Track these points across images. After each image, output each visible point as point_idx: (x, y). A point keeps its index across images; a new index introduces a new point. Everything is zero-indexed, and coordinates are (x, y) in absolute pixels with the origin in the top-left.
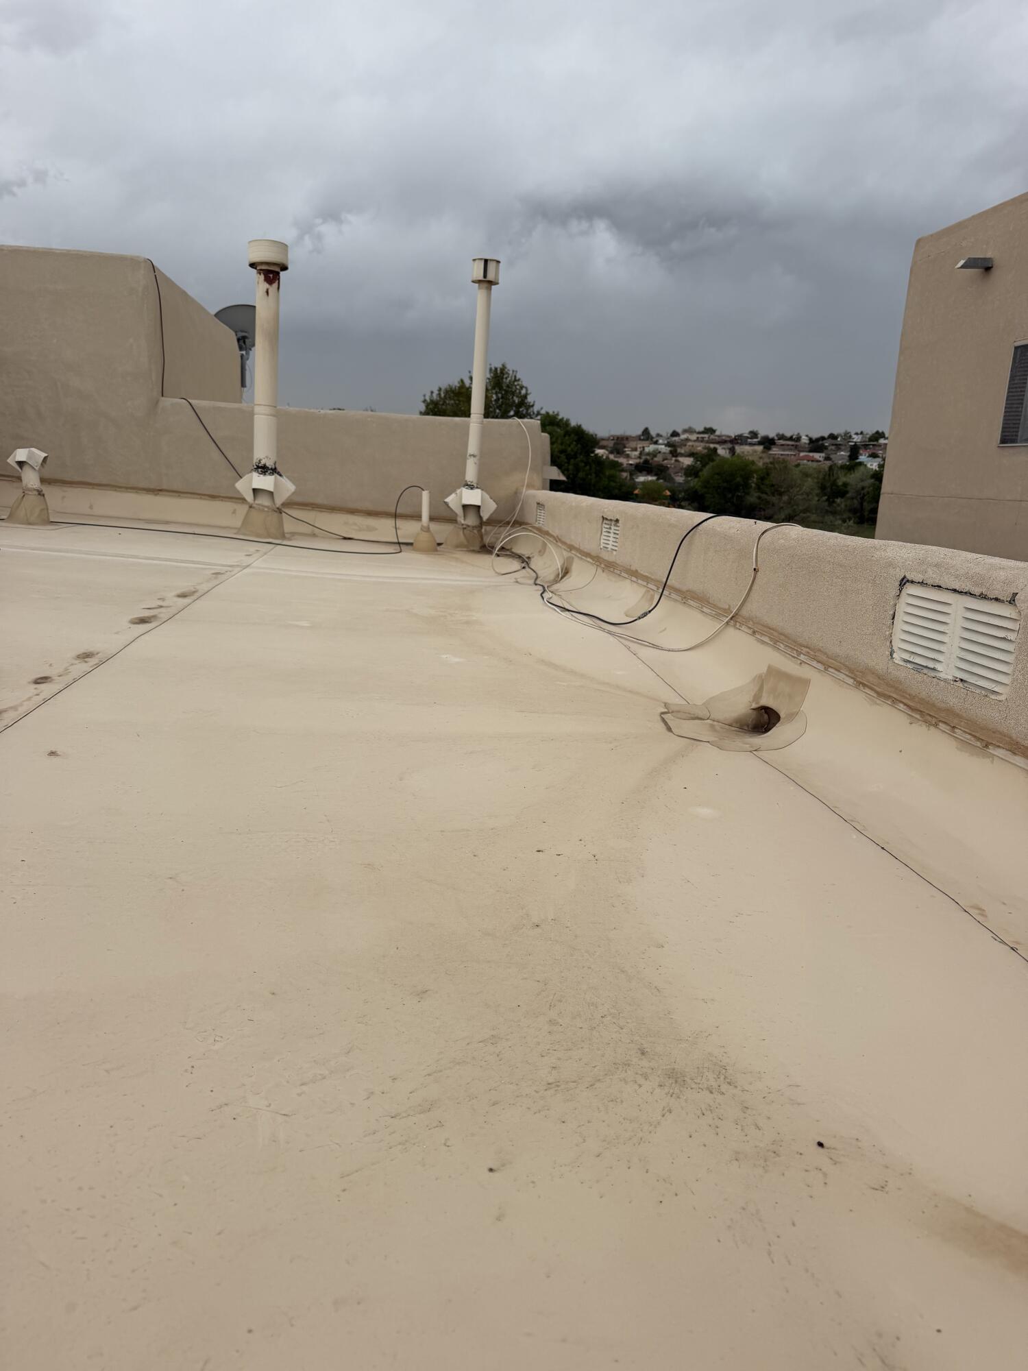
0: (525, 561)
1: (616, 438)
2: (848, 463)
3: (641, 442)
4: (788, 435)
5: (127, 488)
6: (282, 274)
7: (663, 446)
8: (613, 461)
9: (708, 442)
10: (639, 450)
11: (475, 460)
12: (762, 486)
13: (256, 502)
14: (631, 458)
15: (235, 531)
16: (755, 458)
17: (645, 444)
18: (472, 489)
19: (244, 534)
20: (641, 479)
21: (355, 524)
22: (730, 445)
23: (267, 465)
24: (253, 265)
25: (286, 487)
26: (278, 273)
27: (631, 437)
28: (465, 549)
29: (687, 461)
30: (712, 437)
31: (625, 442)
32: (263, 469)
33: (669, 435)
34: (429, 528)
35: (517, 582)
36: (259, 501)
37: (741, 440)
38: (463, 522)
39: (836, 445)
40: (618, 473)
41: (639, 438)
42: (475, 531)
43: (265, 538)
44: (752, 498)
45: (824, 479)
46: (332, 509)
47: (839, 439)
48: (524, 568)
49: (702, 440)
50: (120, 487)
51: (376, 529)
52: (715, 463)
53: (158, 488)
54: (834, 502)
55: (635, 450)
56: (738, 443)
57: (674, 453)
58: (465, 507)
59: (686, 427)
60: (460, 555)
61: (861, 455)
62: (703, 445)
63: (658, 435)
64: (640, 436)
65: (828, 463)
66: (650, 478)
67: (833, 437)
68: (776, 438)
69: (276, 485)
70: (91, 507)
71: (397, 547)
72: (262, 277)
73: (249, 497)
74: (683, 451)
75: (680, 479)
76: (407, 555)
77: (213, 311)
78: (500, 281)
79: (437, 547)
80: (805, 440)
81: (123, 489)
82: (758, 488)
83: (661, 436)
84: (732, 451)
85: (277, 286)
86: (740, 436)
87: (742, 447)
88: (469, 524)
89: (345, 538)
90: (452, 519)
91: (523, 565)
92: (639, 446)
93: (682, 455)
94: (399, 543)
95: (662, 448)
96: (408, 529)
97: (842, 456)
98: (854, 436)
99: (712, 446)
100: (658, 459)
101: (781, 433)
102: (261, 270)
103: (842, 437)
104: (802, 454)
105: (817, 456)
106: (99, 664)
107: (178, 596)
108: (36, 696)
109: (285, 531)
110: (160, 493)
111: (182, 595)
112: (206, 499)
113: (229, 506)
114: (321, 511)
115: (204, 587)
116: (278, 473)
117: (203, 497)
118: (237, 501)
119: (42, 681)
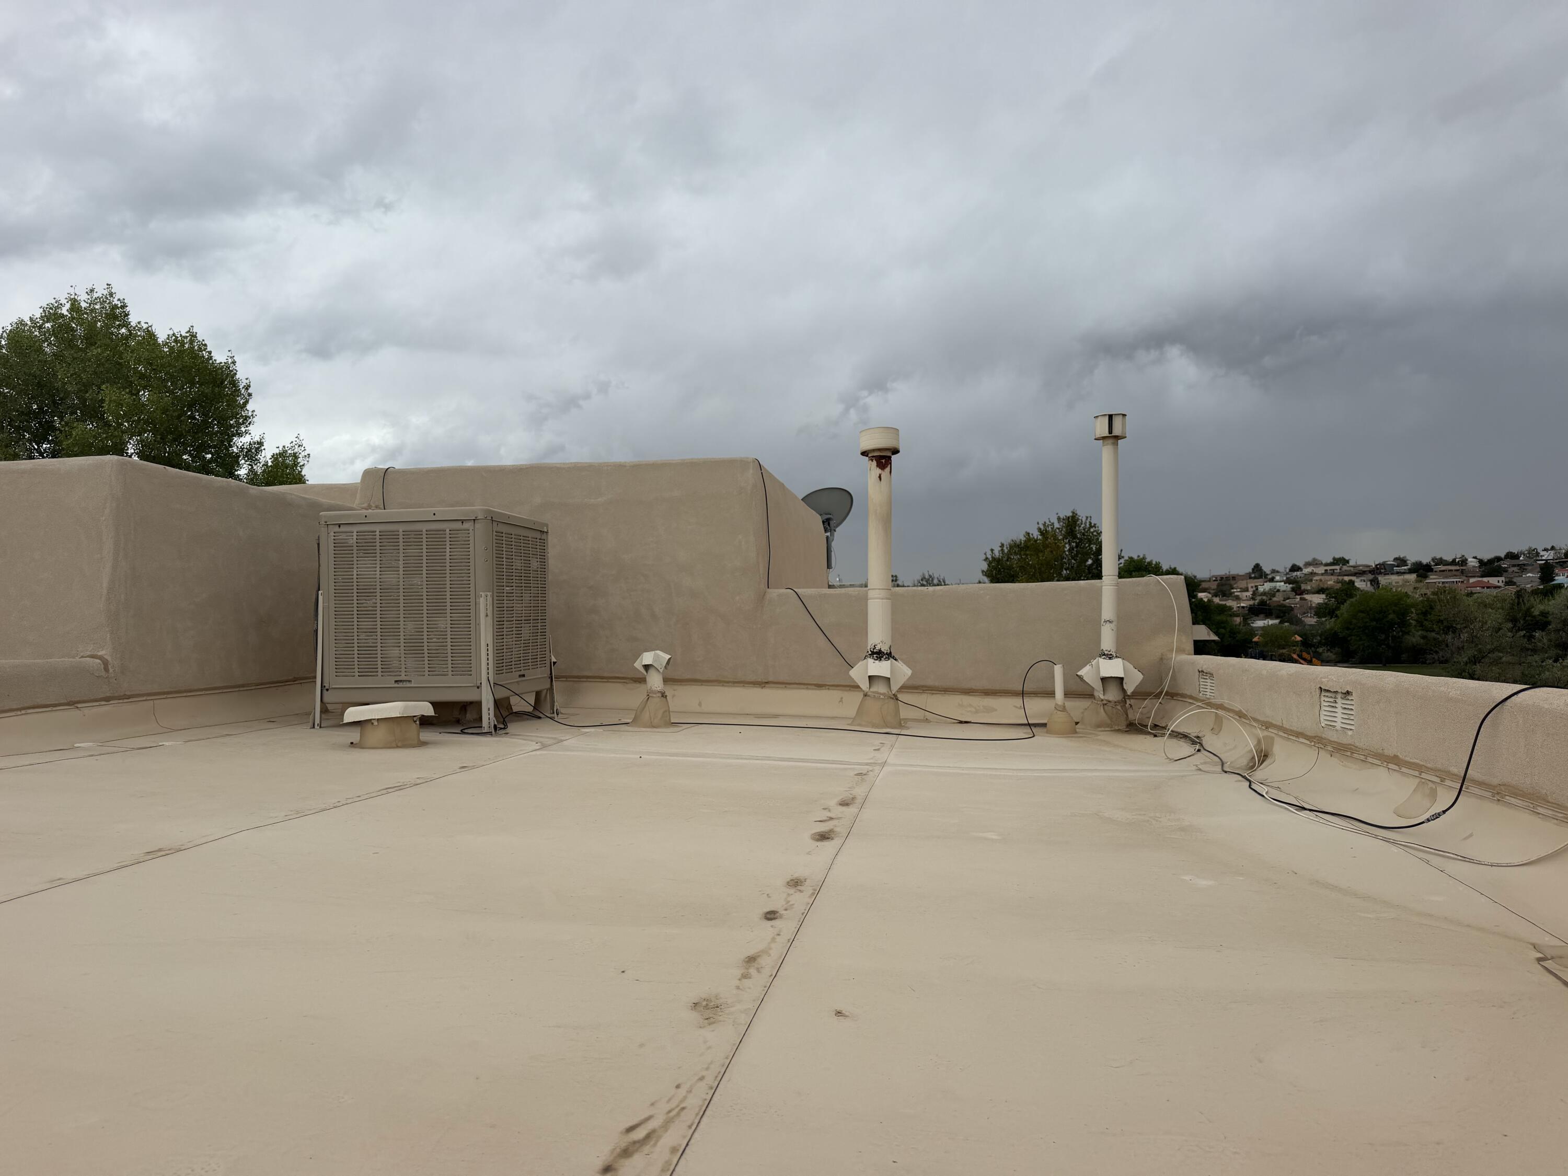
0: (1196, 741)
1: (1218, 579)
2: (1542, 587)
3: (1252, 580)
4: (1449, 558)
5: (734, 682)
6: (894, 458)
7: (1282, 584)
8: (1219, 606)
9: (1340, 574)
10: (1250, 589)
11: (1112, 626)
12: (1426, 623)
13: (871, 690)
14: (1242, 600)
15: (850, 721)
16: (1409, 590)
17: (1258, 582)
18: (1110, 658)
19: (860, 725)
20: (1260, 623)
21: (970, 706)
22: (1371, 577)
23: (883, 650)
24: (864, 454)
25: (901, 672)
26: (890, 458)
27: (1238, 575)
28: (1109, 729)
29: (1318, 599)
30: (1345, 568)
31: (1232, 582)
32: (878, 655)
33: (1288, 570)
34: (1064, 707)
35: (1200, 770)
36: (874, 689)
37: (1385, 569)
38: (1102, 697)
39: (1518, 565)
40: (1229, 619)
41: (1249, 576)
42: (1119, 707)
43: (882, 728)
44: (1415, 638)
45: (1512, 608)
46: (945, 690)
47: (1521, 558)
48: (1199, 750)
49: (1333, 573)
50: (728, 682)
51: (996, 710)
52: (1353, 600)
53: (764, 681)
54: (1534, 637)
55: (1247, 590)
56: (1381, 573)
57: (1298, 591)
58: (1104, 680)
59: (1309, 559)
60: (1104, 736)
61: (1557, 575)
62: (1334, 578)
63: (1274, 571)
64: (1250, 574)
65: (1513, 589)
66: (1271, 622)
67: (1511, 556)
68: (1432, 563)
69: (892, 672)
70: (700, 704)
71: (1028, 730)
72: (875, 463)
73: (864, 685)
74: (1309, 588)
75: (1311, 620)
76: (1042, 739)
77: (801, 496)
78: (1127, 435)
79: (1073, 729)
80: (1472, 563)
81: (730, 684)
82: (1420, 624)
83: (1278, 572)
84: (1374, 582)
85: (889, 470)
86: (1383, 565)
87: (1387, 577)
88: (1111, 699)
89: (961, 722)
90: (1090, 695)
91: (1198, 747)
92: (1250, 586)
93: (1308, 592)
94: (1029, 725)
95: (1282, 586)
96: (1037, 708)
97: (1530, 579)
98: (1542, 553)
99: (1347, 578)
100: (1278, 598)
101: (1438, 557)
102: (873, 457)
103: (1524, 555)
104: (1472, 580)
105: (1493, 581)
106: (816, 893)
107: (841, 804)
108: (778, 937)
109: (901, 717)
110: (767, 685)
111: (844, 804)
112: (813, 689)
113: (836, 694)
114: (933, 694)
115: (859, 792)
116: (894, 658)
117: (809, 687)
118: (848, 688)
119: (772, 916)
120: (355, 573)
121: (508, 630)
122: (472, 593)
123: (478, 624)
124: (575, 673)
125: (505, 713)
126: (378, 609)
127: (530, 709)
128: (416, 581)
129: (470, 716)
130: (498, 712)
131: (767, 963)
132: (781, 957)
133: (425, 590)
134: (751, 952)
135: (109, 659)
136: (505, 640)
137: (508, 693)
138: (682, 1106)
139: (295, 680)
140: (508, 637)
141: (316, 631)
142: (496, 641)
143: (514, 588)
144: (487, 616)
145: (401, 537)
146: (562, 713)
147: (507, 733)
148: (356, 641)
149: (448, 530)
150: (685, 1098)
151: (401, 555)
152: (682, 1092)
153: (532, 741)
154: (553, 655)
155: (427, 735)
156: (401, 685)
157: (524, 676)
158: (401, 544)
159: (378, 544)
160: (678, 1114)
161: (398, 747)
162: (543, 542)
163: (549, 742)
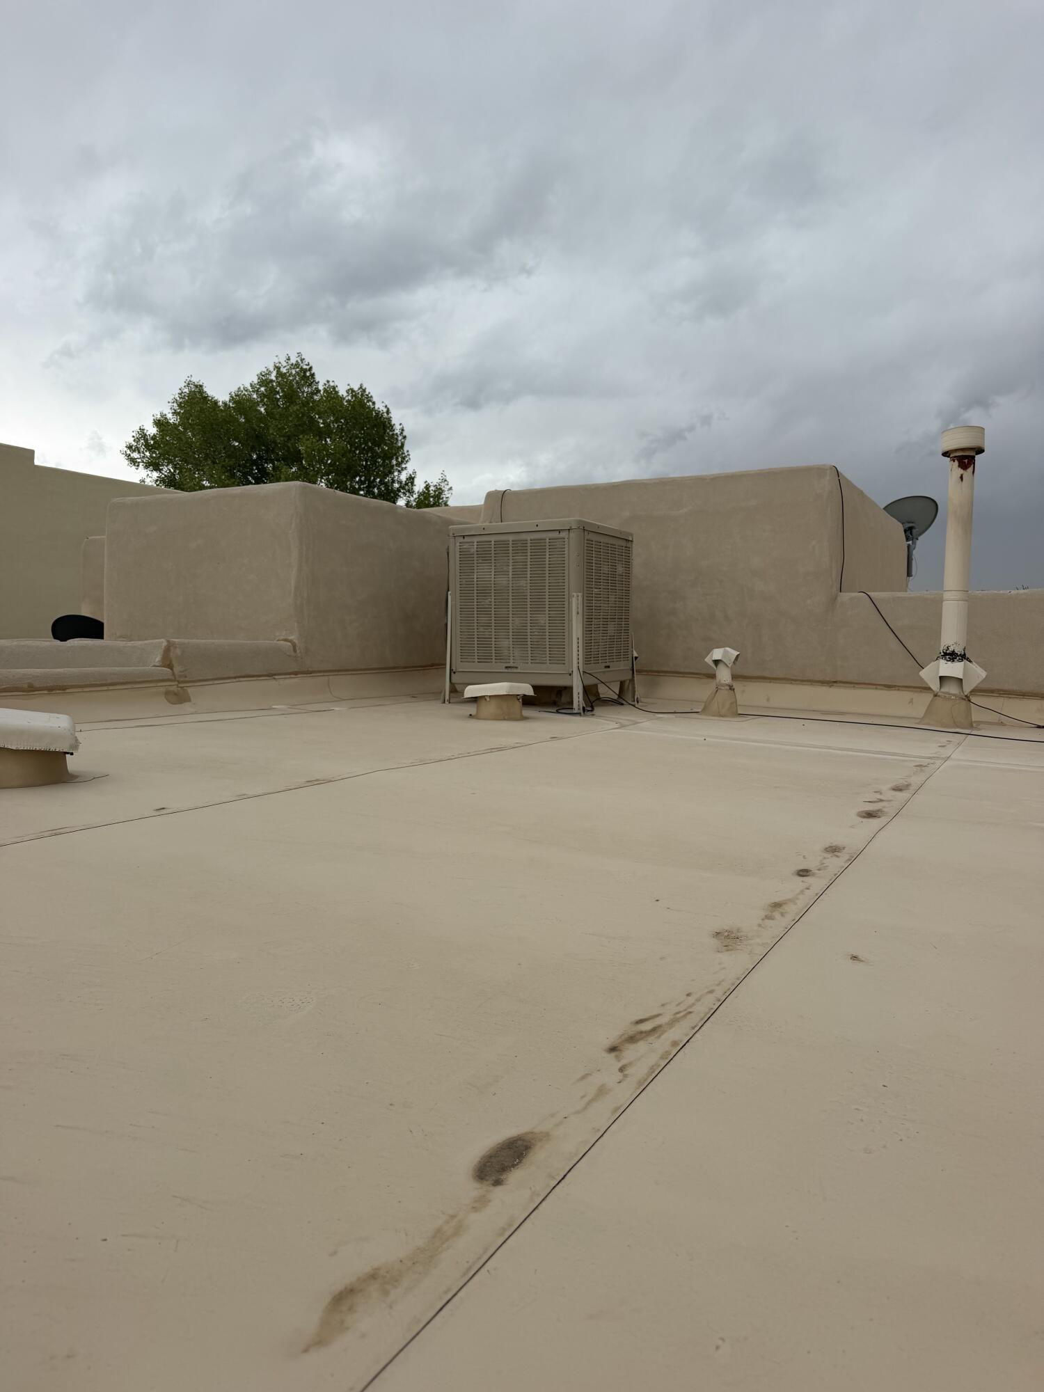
5: (803, 681)
6: (978, 458)
13: (942, 690)
15: (919, 720)
19: (929, 724)
23: (956, 651)
24: (946, 454)
25: (975, 674)
26: (973, 458)
32: (951, 656)
36: (945, 689)
43: (951, 728)
46: (1024, 695)
50: (796, 680)
53: (832, 680)
69: (965, 670)
70: (768, 700)
72: (956, 463)
73: (935, 685)
77: (883, 507)
81: (798, 682)
85: (972, 471)
89: (1038, 726)
102: (955, 457)
106: (852, 860)
107: (894, 789)
108: (807, 891)
109: (973, 720)
110: (835, 684)
111: (898, 789)
112: (882, 689)
113: (907, 695)
114: (1010, 698)
115: (915, 780)
116: (968, 659)
117: (878, 687)
118: (919, 690)
119: (805, 874)
120: (475, 577)
121: (595, 626)
122: (566, 593)
123: (570, 620)
124: (655, 669)
125: (592, 698)
126: (493, 606)
127: (616, 697)
128: (522, 583)
129: (564, 699)
130: (586, 698)
131: (792, 910)
132: (806, 906)
133: (529, 591)
134: (777, 900)
135: (296, 642)
136: (593, 635)
137: (594, 681)
138: (689, 1010)
139: (432, 665)
140: (596, 632)
141: (446, 625)
142: (585, 635)
143: (601, 590)
144: (578, 613)
145: (511, 545)
146: (641, 702)
147: (593, 715)
148: (476, 633)
149: (548, 540)
150: (693, 1004)
151: (511, 561)
152: (691, 1000)
153: (613, 721)
154: (635, 649)
155: (528, 712)
156: (510, 670)
157: (609, 667)
158: (511, 551)
159: (493, 552)
160: (685, 1016)
161: (505, 719)
162: (628, 549)
163: (627, 723)
